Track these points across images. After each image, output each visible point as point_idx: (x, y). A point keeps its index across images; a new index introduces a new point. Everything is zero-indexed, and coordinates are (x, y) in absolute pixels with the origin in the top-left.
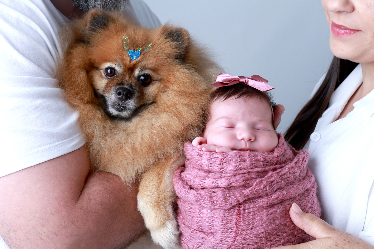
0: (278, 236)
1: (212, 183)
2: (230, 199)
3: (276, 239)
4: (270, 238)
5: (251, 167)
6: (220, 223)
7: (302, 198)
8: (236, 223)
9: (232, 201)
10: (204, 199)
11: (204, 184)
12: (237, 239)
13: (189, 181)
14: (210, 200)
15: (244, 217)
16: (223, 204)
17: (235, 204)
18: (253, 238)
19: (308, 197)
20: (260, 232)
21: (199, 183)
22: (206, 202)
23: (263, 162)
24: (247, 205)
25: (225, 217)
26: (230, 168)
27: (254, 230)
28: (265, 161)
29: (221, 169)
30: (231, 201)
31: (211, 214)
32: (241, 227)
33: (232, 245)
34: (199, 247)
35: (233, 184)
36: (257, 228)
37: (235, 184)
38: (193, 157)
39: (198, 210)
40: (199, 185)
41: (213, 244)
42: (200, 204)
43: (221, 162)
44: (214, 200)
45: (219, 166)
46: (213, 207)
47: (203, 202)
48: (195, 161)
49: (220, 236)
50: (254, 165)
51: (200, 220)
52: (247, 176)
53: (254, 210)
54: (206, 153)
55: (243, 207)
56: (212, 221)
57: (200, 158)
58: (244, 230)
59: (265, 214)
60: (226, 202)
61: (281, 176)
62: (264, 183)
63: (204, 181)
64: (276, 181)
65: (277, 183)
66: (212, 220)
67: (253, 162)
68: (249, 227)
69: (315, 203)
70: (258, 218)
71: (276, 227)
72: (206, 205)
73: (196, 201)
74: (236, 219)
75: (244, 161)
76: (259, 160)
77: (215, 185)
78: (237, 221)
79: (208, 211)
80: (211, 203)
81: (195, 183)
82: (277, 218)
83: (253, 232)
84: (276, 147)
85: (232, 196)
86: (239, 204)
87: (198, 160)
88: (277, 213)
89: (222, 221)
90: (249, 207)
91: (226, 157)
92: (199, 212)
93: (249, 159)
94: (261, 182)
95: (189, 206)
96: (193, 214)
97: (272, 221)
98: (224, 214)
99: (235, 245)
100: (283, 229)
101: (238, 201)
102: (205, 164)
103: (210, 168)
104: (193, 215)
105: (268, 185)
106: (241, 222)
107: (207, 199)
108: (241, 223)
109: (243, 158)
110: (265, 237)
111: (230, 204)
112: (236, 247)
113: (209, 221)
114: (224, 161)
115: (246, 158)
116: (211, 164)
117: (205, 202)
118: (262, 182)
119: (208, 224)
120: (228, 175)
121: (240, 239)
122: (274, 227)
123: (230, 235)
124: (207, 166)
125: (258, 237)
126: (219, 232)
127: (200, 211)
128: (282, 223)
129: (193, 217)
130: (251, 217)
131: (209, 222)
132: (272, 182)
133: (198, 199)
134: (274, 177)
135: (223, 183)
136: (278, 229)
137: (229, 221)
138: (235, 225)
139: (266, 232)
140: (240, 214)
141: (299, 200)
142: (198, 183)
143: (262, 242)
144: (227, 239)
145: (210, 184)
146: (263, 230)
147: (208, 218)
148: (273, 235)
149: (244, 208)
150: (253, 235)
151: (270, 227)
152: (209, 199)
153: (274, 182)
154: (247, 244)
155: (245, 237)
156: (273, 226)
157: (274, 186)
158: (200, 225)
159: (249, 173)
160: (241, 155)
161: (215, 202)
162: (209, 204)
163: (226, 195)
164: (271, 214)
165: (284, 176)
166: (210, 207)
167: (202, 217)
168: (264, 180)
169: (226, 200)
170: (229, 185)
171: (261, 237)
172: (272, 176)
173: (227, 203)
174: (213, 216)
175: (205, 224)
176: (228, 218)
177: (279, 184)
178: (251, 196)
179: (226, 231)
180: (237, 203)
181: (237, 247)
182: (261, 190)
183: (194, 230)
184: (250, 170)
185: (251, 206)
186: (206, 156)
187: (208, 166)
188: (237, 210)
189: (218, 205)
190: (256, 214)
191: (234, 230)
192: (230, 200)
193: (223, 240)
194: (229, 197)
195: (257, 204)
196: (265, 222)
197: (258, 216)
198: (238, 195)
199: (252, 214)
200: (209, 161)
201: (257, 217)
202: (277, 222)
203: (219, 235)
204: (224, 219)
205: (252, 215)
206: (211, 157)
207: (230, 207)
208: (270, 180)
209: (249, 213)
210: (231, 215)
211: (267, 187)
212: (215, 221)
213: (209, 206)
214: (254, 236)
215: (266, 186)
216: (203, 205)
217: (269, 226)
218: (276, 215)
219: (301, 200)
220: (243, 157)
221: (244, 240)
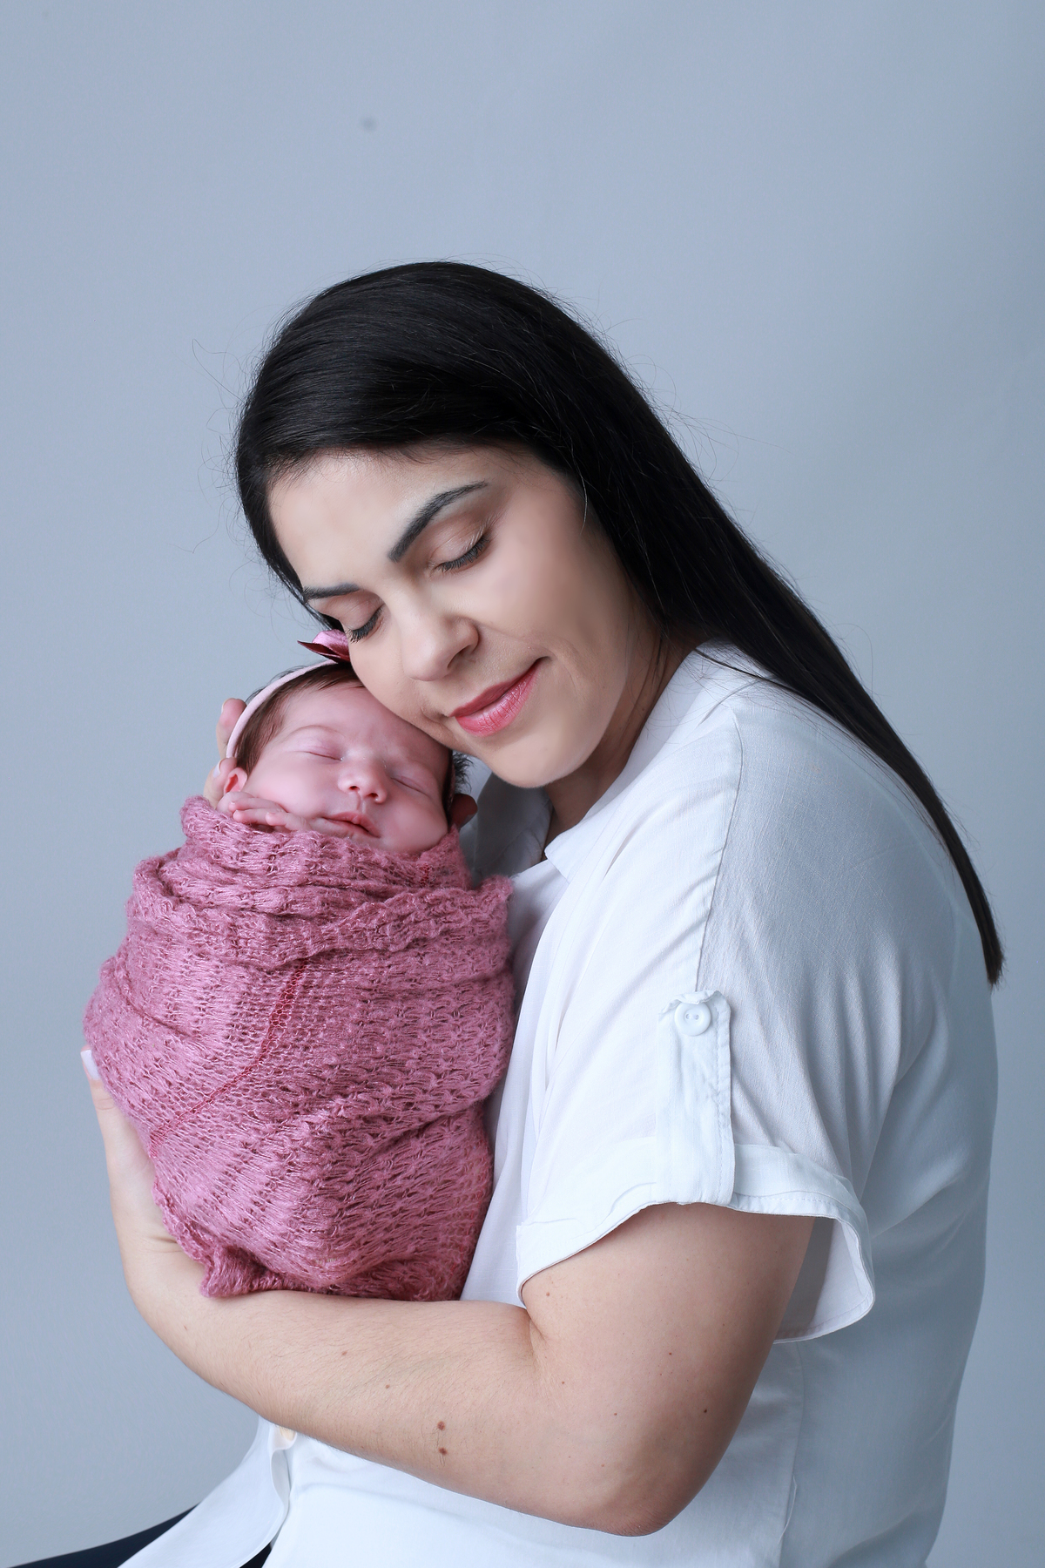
0: (367, 1087)
1: (239, 896)
2: (283, 941)
3: (360, 1096)
4: (346, 1087)
5: (352, 875)
6: (232, 1008)
7: (463, 1010)
8: (274, 1016)
9: (288, 950)
10: (213, 930)
11: (216, 897)
12: (260, 1066)
13: (176, 882)
14: (229, 936)
15: (298, 1007)
16: (262, 953)
17: (295, 957)
18: (301, 1075)
19: (482, 1011)
20: (326, 1061)
21: (204, 893)
22: (216, 941)
23: (385, 870)
24: (318, 974)
25: (249, 994)
26: (294, 868)
27: (312, 1053)
28: (391, 868)
29: (270, 869)
30: (284, 947)
31: (214, 979)
32: (279, 1035)
33: (241, 1079)
34: (149, 1076)
35: (294, 907)
36: (322, 1049)
37: (299, 909)
38: (201, 830)
39: (182, 964)
40: (202, 899)
41: (189, 1065)
42: (200, 946)
43: (273, 853)
44: (240, 938)
45: (265, 862)
46: (233, 957)
47: (208, 938)
48: (201, 842)
49: (214, 1047)
50: (360, 871)
51: (179, 991)
52: (336, 894)
53: (330, 994)
54: (240, 826)
55: (304, 979)
56: (213, 997)
57: (218, 834)
58: (285, 1047)
59: (355, 1017)
60: (269, 951)
61: (430, 905)
62: (382, 913)
63: (219, 889)
64: (412, 918)
65: (416, 922)
66: (212, 994)
67: (359, 865)
68: (302, 1039)
69: (496, 1035)
70: (332, 1021)
71: (372, 1061)
72: (215, 949)
73: (190, 936)
74: (277, 1008)
75: (335, 857)
76: (377, 865)
77: (246, 904)
78: (276, 1012)
79: (208, 971)
80: (229, 944)
81: (193, 890)
82: (381, 1039)
83: (308, 1059)
84: (428, 849)
85: (290, 932)
86: (302, 963)
87: (211, 839)
88: (388, 1024)
89: (240, 1003)
90: (322, 982)
91: (287, 842)
92: (183, 969)
93: (349, 855)
94: (373, 912)
95: (162, 951)
96: (165, 974)
97: (365, 1041)
98: (249, 988)
99: (248, 1081)
100: (385, 1074)
101: (304, 952)
102: (227, 851)
103: (240, 864)
104: (164, 976)
105: (392, 924)
106: (285, 1017)
107: (223, 931)
108: (286, 1022)
109: (333, 851)
110: (333, 1081)
111: (280, 955)
112: (247, 1085)
113: (204, 997)
114: (281, 850)
115: (339, 851)
116: (245, 854)
117: (213, 939)
118: (377, 913)
119: (197, 1003)
120: (286, 882)
121: (268, 1067)
122: (367, 1062)
123: (247, 1048)
124: (232, 858)
125: (316, 1076)
126: (220, 1034)
127: (187, 968)
128: (391, 1057)
129: (162, 980)
130: (316, 1012)
131: (201, 999)
132: (402, 918)
133: (195, 929)
134: (411, 905)
135: (271, 900)
136: (377, 1069)
137: (256, 1007)
138: (267, 1024)
139: (343, 1067)
140: (291, 997)
141: (456, 1014)
142: (201, 893)
143: (320, 1093)
144: (232, 1057)
145: (234, 899)
146: (334, 1060)
147: (204, 988)
148: (356, 1082)
149: (306, 982)
150: (305, 1066)
151: (355, 1057)
152: (227, 932)
153: (408, 919)
154: (281, 1086)
155: (281, 1067)
156: (364, 1055)
157: (406, 930)
158: (176, 1004)
159: (341, 887)
160: (327, 843)
161: (242, 942)
162: (225, 947)
163: (276, 929)
164: (371, 1022)
165: (436, 907)
166: (226, 955)
167: (186, 984)
168: (384, 908)
169: (272, 941)
170: (283, 910)
171: (324, 1080)
172: (405, 902)
173: (273, 952)
174: (218, 986)
175: (192, 1003)
176: (256, 1000)
177: (421, 925)
178: (340, 943)
179: (238, 1032)
180: (300, 956)
181: (251, 1087)
182: (369, 930)
183: (151, 1019)
184: (346, 881)
185: (327, 982)
186: (234, 834)
187: (234, 857)
188: (288, 982)
189: (248, 954)
190: (334, 1006)
191: (261, 1039)
192: (282, 945)
193: (221, 1057)
194: (281, 934)
195: (345, 978)
196: (347, 1037)
197: (335, 1015)
198: (305, 935)
199: (322, 1002)
200: (240, 846)
201: (330, 1017)
202: (379, 1049)
203: (217, 1042)
204: (244, 1000)
205: (321, 1008)
206: (248, 840)
207: (279, 963)
208: (399, 911)
209: (316, 998)
210: (268, 994)
211: (388, 927)
212: (221, 1000)
213: (223, 952)
214: (306, 1069)
215: (385, 924)
216: (207, 948)
217: (356, 1053)
218: (382, 1029)
219: (461, 1017)
220: (332, 848)
221: (277, 1072)
